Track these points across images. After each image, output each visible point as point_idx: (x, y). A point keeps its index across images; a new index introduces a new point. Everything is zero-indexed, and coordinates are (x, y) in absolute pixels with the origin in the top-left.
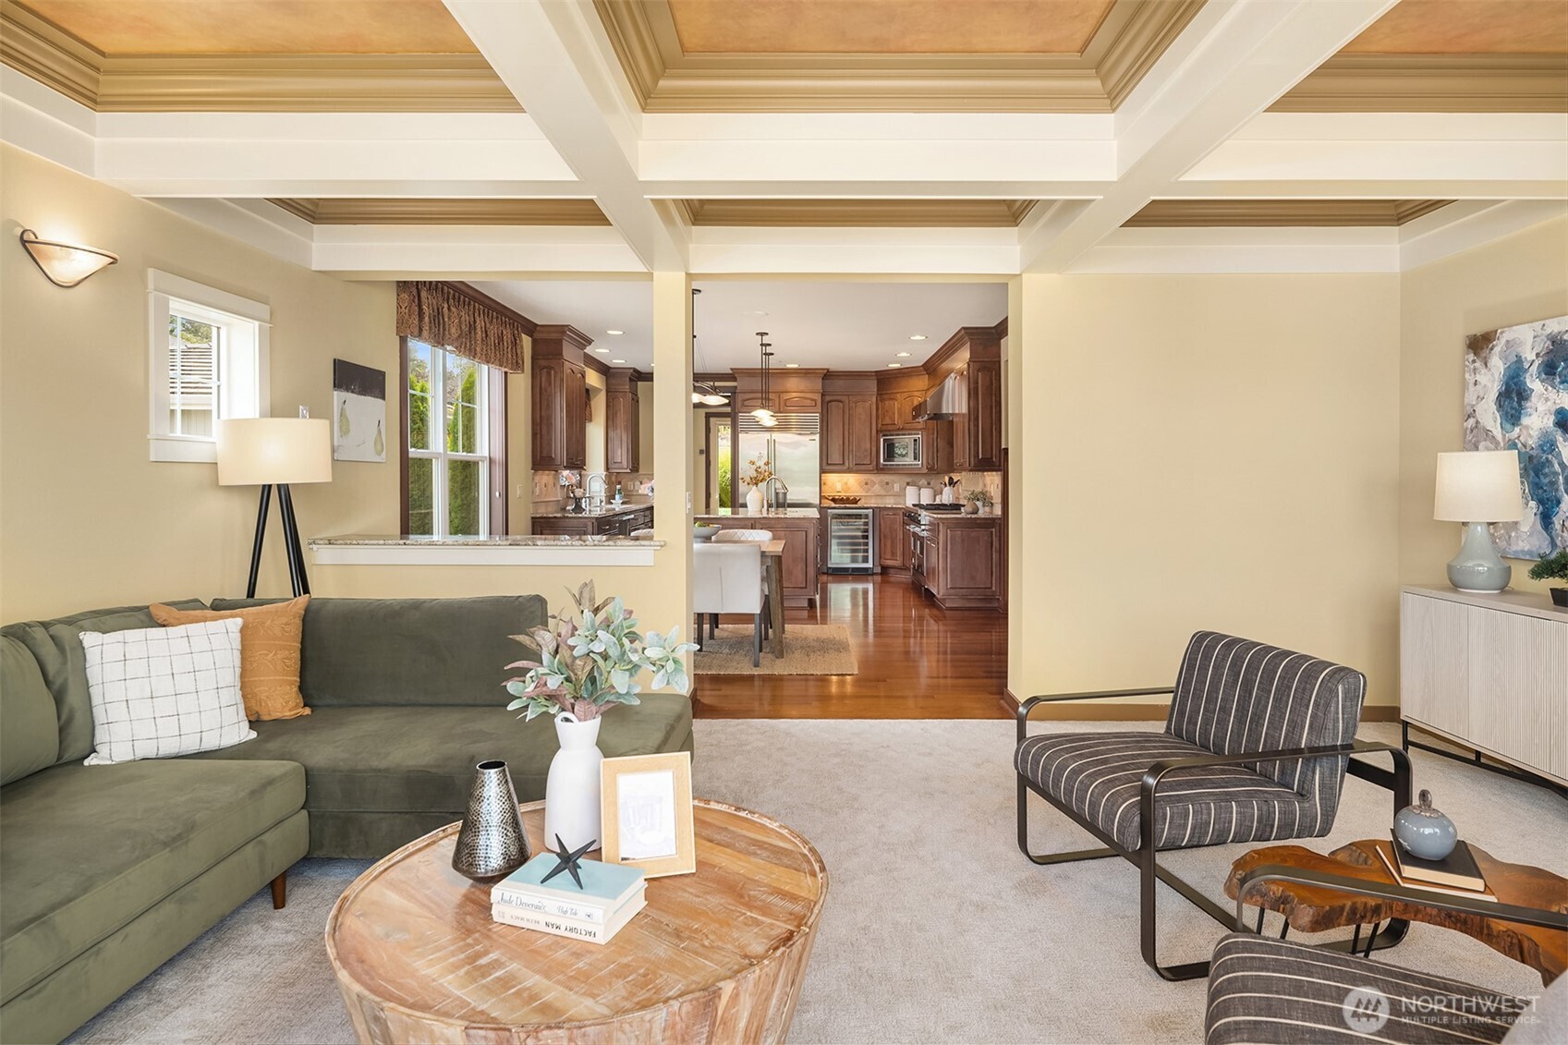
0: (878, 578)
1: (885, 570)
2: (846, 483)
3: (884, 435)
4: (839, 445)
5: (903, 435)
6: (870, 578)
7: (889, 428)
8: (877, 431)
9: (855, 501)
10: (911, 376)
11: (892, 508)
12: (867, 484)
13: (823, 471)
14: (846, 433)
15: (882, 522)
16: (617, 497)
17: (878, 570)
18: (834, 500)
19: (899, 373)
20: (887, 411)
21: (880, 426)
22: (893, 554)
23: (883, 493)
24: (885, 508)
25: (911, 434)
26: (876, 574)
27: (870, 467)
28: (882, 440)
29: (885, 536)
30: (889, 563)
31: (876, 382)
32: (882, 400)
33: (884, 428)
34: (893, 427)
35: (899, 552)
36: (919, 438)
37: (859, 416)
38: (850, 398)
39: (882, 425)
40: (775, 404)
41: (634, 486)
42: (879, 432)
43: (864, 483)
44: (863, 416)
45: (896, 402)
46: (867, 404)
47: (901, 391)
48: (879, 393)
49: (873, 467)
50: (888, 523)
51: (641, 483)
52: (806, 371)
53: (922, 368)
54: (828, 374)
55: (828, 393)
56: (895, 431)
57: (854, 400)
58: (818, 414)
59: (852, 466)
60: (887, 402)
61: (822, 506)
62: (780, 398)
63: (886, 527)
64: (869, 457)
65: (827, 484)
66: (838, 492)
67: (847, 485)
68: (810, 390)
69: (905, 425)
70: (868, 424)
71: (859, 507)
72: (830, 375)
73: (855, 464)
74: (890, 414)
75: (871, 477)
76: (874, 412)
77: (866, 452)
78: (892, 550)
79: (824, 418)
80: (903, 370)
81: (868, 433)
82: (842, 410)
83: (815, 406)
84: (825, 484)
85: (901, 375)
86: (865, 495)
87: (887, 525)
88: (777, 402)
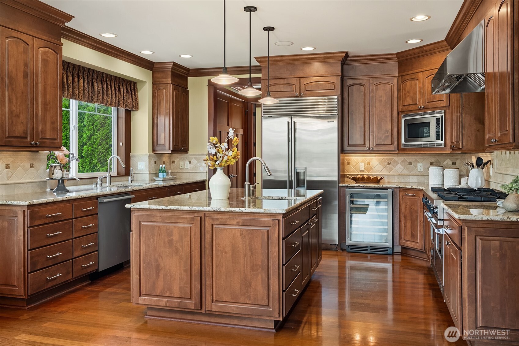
0: (398, 258)
1: (405, 251)
2: (369, 163)
3: (405, 116)
4: (360, 127)
5: (424, 114)
6: (390, 258)
7: (411, 108)
8: (398, 113)
9: (377, 181)
10: (433, 54)
11: (412, 189)
12: (389, 164)
13: (342, 150)
14: (367, 115)
15: (402, 202)
16: (160, 175)
17: (398, 249)
18: (354, 179)
19: (421, 52)
20: (408, 92)
21: (401, 107)
22: (413, 236)
23: (406, 172)
24: (405, 189)
25: (433, 113)
26: (397, 254)
27: (392, 148)
28: (403, 121)
29: (405, 217)
30: (409, 244)
31: (397, 64)
32: (404, 81)
33: (406, 108)
34: (414, 107)
35: (419, 234)
36: (442, 116)
37: (381, 98)
38: (371, 82)
39: (403, 106)
40: (296, 89)
41: (185, 164)
42: (400, 113)
43: (387, 163)
44: (384, 99)
45: (417, 82)
46: (388, 87)
47: (422, 70)
48: (401, 74)
49: (394, 147)
50: (408, 204)
51: (190, 162)
52: (325, 56)
53: (445, 43)
54: (349, 59)
55: (349, 78)
56: (416, 111)
57: (375, 83)
58: (336, 97)
59: (373, 147)
60: (408, 83)
61: (340, 185)
62: (300, 83)
63: (406, 208)
64: (390, 138)
65: (350, 164)
66: (360, 171)
67: (370, 165)
68: (329, 74)
69: (427, 104)
70: (389, 106)
71: (378, 187)
72: (351, 60)
73: (376, 145)
74: (411, 94)
75: (393, 158)
76: (395, 94)
77: (387, 133)
78: (412, 232)
79: (346, 101)
80: (424, 48)
81: (389, 114)
82: (363, 93)
83: (334, 89)
84: (348, 163)
85: (423, 54)
86: (387, 174)
87: (406, 205)
88: (298, 87)
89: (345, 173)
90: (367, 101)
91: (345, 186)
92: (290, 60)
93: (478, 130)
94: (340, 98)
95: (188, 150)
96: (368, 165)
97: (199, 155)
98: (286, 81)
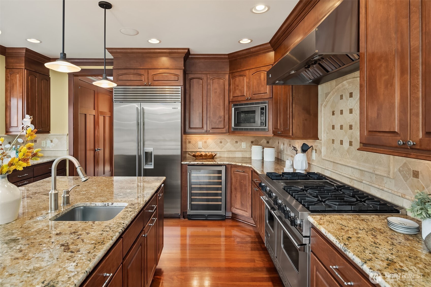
1: (235, 216)
3: (235, 105)
4: (199, 113)
5: (251, 104)
7: (239, 99)
8: (229, 102)
9: (212, 157)
10: (258, 55)
11: (241, 167)
12: (221, 142)
13: (184, 132)
14: (205, 103)
15: (233, 176)
17: (229, 214)
18: (195, 156)
19: (248, 53)
20: (238, 86)
21: (231, 98)
22: (243, 205)
23: (233, 149)
24: (236, 166)
25: (258, 103)
26: (228, 218)
27: (224, 130)
28: (233, 109)
29: (236, 189)
30: (240, 212)
31: (228, 63)
32: (234, 77)
33: (235, 99)
34: (242, 98)
36: (266, 106)
37: (215, 90)
38: (208, 76)
39: (233, 97)
40: (145, 78)
41: (46, 143)
42: (231, 103)
43: (219, 142)
44: (218, 91)
45: (245, 78)
46: (221, 81)
47: (249, 68)
48: (231, 72)
49: (226, 130)
50: (239, 178)
51: (52, 141)
52: (170, 51)
53: (269, 45)
54: (190, 56)
55: (190, 72)
56: (244, 101)
57: (211, 77)
58: (180, 87)
59: (209, 129)
60: (237, 79)
61: (182, 163)
62: (148, 74)
63: (236, 181)
64: (223, 122)
65: (191, 142)
66: (199, 148)
67: (206, 143)
68: (173, 67)
69: (253, 95)
70: (222, 96)
71: (214, 164)
72: (192, 58)
73: (212, 128)
74: (240, 88)
75: (224, 138)
76: (227, 87)
77: (221, 119)
78: (241, 202)
79: (188, 92)
80: (251, 50)
81: (222, 104)
82: (201, 86)
83: (178, 80)
84: (190, 142)
85: (249, 55)
86: (219, 150)
87: (237, 179)
88: (146, 77)
89: (187, 150)
90: (205, 92)
91: (187, 164)
92: (139, 53)
93: (306, 120)
94: (183, 89)
95: (50, 131)
96: (205, 144)
97: (59, 135)
98: (135, 71)
